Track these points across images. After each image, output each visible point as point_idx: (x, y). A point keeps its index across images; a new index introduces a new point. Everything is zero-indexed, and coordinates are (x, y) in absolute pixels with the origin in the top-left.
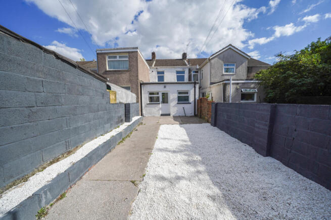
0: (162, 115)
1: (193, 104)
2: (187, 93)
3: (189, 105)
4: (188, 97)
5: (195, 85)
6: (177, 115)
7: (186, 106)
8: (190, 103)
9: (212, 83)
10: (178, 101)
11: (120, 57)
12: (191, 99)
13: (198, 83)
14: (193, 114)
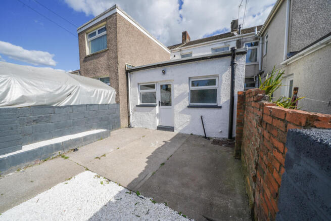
0: (159, 128)
1: (226, 110)
2: (212, 82)
3: (216, 111)
4: (215, 91)
5: (233, 58)
6: (188, 132)
7: (208, 114)
8: (220, 107)
9: (291, 54)
10: (192, 100)
11: (100, 31)
12: (223, 98)
13: (243, 53)
14: (226, 135)
